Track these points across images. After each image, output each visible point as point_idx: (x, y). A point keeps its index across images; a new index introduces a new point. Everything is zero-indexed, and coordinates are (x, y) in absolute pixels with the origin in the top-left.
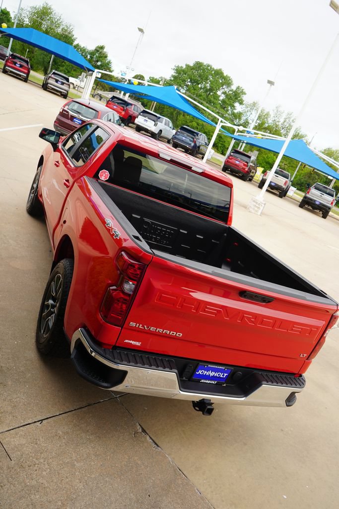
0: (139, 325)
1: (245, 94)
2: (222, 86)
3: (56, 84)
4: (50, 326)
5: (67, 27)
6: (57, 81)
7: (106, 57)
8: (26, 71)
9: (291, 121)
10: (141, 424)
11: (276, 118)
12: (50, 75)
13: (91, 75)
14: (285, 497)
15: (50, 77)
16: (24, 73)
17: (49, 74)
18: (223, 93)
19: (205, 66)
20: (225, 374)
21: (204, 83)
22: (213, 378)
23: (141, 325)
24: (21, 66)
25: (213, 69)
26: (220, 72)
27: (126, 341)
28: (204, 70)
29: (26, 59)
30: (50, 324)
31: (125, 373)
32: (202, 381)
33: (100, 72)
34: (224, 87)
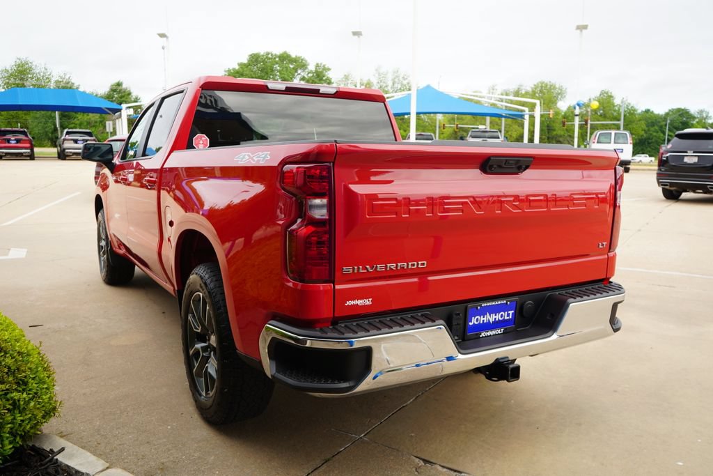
0: (358, 268)
1: (329, 69)
2: (296, 71)
3: (76, 145)
4: (215, 376)
5: (61, 78)
6: (76, 141)
7: (130, 94)
8: (28, 145)
9: (401, 79)
10: (418, 456)
11: (382, 84)
12: (63, 138)
13: (120, 116)
14: (680, 464)
15: (64, 140)
16: (26, 148)
17: (61, 137)
18: (301, 80)
19: (263, 56)
20: (511, 312)
21: (271, 77)
22: (496, 325)
23: (361, 267)
24: (18, 141)
25: (275, 55)
26: (285, 55)
27: (348, 303)
28: (264, 61)
29: (22, 130)
30: (211, 372)
31: (368, 352)
32: (483, 335)
33: (130, 107)
34: (299, 72)
